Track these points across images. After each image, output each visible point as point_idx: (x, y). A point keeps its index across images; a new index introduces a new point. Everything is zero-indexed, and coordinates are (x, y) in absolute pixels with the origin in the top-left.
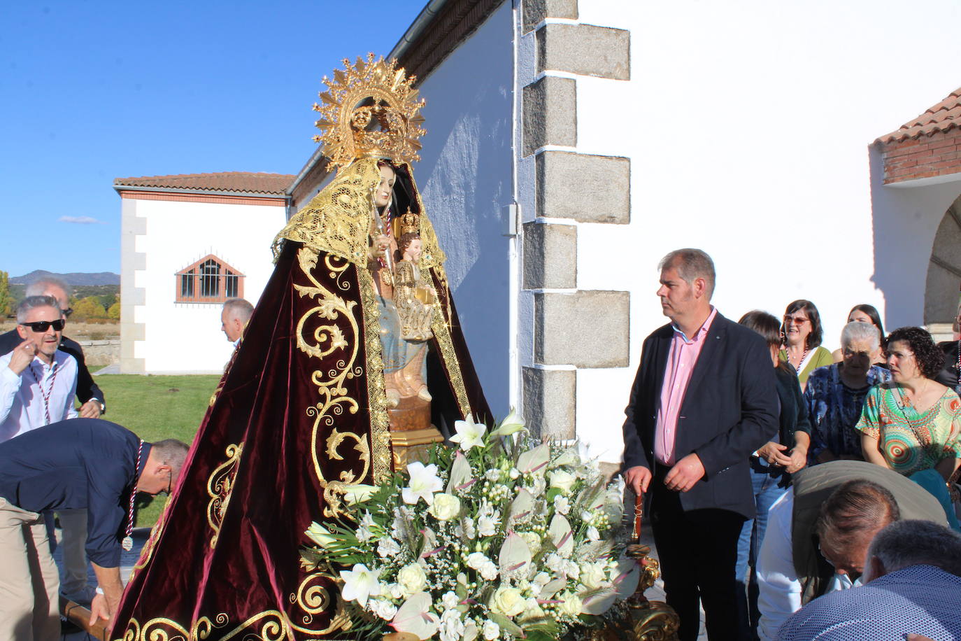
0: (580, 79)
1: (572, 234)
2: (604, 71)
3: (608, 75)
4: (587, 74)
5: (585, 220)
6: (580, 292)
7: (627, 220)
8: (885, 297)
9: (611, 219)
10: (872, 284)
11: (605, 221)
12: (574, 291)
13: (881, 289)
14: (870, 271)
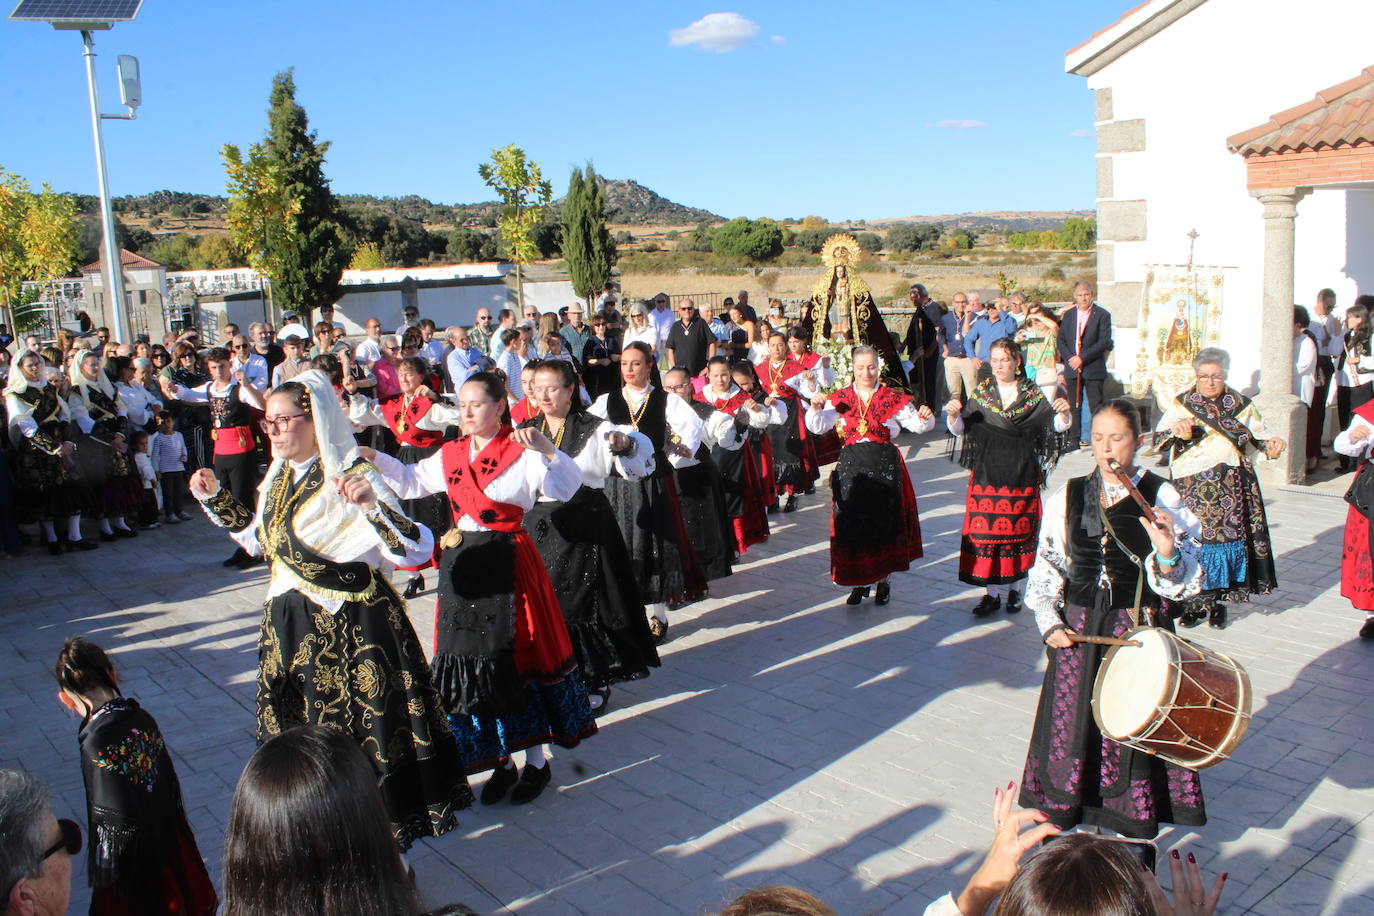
0: (1115, 156)
1: (1110, 249)
2: (1130, 147)
3: (1134, 149)
4: (1119, 151)
5: (1120, 240)
6: (1117, 283)
7: (1144, 239)
8: (1357, 284)
9: (1135, 238)
10: (1344, 274)
11: (1133, 240)
12: (1112, 283)
13: (1352, 277)
14: (1343, 263)
